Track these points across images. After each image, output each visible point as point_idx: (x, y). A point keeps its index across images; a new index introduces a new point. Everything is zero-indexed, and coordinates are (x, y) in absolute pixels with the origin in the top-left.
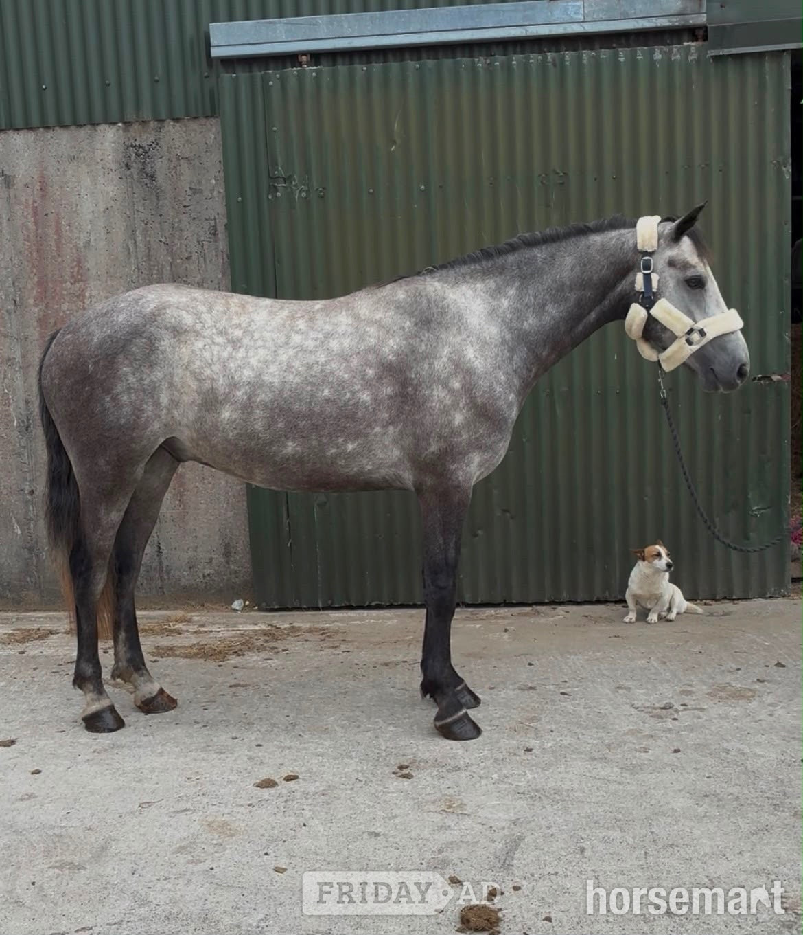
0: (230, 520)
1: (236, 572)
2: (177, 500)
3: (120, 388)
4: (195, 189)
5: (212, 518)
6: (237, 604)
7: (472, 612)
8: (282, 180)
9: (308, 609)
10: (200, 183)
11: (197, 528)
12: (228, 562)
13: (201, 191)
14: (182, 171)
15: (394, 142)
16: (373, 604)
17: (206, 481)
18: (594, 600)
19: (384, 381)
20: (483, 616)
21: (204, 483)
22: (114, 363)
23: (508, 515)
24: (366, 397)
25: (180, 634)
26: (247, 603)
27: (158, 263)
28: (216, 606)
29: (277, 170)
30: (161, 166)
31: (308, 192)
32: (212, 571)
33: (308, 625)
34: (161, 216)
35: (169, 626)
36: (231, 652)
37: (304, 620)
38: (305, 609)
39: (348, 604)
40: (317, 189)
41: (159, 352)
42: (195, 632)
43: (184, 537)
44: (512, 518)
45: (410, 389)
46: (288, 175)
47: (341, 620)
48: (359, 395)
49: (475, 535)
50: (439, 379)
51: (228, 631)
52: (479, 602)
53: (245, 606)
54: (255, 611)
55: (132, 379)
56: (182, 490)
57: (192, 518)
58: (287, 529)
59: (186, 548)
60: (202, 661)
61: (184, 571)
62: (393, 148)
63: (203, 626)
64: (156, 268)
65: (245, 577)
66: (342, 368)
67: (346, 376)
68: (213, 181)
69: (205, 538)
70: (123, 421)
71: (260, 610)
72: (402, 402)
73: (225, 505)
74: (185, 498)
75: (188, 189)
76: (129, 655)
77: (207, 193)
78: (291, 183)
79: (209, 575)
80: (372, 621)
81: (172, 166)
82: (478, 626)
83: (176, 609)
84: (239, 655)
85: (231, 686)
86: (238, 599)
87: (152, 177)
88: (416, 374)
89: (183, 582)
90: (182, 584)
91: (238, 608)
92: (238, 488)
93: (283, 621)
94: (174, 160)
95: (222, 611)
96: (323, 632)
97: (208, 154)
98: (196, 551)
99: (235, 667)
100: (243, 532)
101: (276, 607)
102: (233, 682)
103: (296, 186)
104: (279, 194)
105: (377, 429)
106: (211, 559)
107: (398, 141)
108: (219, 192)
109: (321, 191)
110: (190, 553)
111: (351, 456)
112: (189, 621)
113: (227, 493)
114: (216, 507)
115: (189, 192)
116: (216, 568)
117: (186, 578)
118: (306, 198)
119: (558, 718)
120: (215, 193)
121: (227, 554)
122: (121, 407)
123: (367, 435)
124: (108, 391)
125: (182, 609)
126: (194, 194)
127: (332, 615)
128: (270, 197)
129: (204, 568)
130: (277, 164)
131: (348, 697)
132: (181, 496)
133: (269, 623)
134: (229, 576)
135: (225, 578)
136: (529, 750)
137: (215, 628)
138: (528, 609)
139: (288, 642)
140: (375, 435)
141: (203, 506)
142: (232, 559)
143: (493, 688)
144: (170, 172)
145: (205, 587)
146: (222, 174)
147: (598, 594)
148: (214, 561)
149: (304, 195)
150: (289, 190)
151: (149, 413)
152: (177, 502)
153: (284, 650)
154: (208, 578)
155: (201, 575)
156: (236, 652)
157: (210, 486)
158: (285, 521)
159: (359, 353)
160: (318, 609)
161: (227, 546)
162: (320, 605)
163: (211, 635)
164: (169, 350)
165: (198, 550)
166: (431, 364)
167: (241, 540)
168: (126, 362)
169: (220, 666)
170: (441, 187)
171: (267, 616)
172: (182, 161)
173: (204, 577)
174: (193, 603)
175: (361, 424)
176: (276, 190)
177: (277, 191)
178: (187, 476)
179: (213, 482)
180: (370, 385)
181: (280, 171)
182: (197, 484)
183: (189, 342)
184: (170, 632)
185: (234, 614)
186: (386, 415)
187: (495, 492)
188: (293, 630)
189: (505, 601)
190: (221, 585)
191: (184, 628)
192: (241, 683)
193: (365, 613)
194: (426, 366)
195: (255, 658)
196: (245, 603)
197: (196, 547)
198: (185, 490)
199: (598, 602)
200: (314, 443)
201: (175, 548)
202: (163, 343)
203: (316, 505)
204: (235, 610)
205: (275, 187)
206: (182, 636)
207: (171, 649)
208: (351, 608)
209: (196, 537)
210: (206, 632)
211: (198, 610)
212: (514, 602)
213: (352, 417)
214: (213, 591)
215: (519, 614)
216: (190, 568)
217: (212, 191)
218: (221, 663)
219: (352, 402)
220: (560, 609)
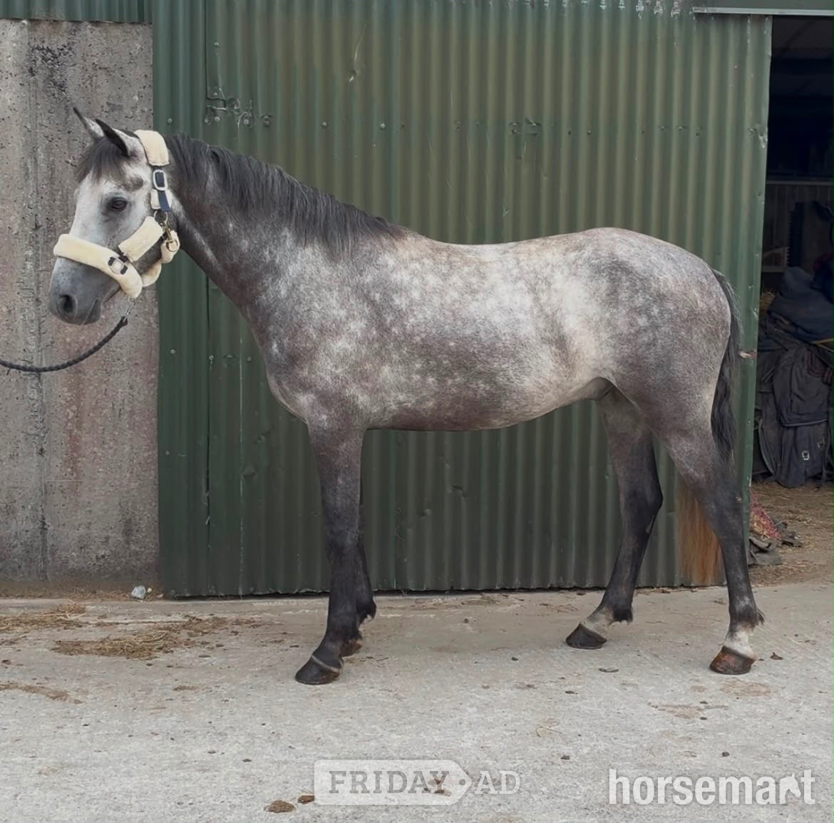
0: (134, 492)
1: (136, 553)
2: (68, 467)
4: (114, 105)
5: (112, 489)
6: (138, 591)
7: (417, 599)
8: (221, 103)
9: (225, 597)
10: (120, 98)
11: (92, 501)
12: (128, 542)
13: (120, 108)
14: (99, 83)
15: (354, 73)
16: (303, 591)
17: (106, 446)
18: (549, 586)
20: (430, 604)
21: (103, 449)
23: (460, 492)
25: (80, 626)
26: (150, 590)
27: (63, 187)
28: (111, 594)
29: (218, 92)
30: (73, 75)
31: (252, 119)
32: (108, 552)
33: (234, 617)
34: (69, 132)
35: (66, 617)
36: (155, 649)
37: (226, 610)
38: (221, 597)
39: (273, 591)
40: (263, 117)
42: (99, 625)
43: (76, 512)
44: (464, 495)
46: (229, 97)
47: (270, 610)
49: (423, 514)
51: (138, 623)
52: (425, 589)
53: (147, 594)
54: (160, 599)
56: (75, 455)
57: (87, 488)
58: (206, 504)
59: (76, 524)
60: (123, 659)
61: (73, 551)
62: (352, 78)
63: (104, 617)
64: (60, 193)
65: (148, 560)
68: (136, 98)
69: (101, 513)
71: (165, 598)
73: (128, 475)
74: (79, 465)
75: (105, 105)
77: (127, 111)
78: (233, 106)
79: (103, 556)
80: (307, 611)
81: (86, 76)
82: (432, 616)
83: (61, 597)
84: (167, 652)
85: (176, 689)
86: (138, 585)
87: (61, 87)
89: (72, 564)
90: (70, 567)
91: (140, 596)
92: (146, 455)
93: (204, 610)
94: (90, 69)
95: (119, 600)
96: (253, 624)
97: (132, 66)
98: (89, 528)
99: (169, 667)
100: (148, 507)
101: (187, 595)
102: (177, 684)
103: (238, 110)
104: (217, 118)
106: (107, 538)
107: (358, 72)
108: (143, 111)
109: (266, 120)
110: (82, 530)
112: (81, 611)
113: (132, 460)
114: (117, 476)
115: (107, 108)
116: (113, 549)
117: (75, 559)
118: (249, 125)
119: (579, 720)
120: (138, 111)
121: (127, 532)
126: (113, 110)
127: (255, 605)
128: (206, 121)
129: (98, 548)
130: (216, 84)
131: (325, 701)
132: (74, 463)
133: (185, 613)
134: (128, 558)
135: (123, 560)
136: (565, 758)
137: (119, 619)
138: (477, 597)
139: (218, 636)
141: (101, 475)
142: (133, 538)
143: (488, 687)
144: (84, 83)
145: (98, 571)
146: (149, 91)
147: (553, 581)
148: (110, 541)
149: (247, 122)
150: (229, 115)
152: (69, 470)
153: (218, 646)
154: (102, 561)
155: (94, 557)
156: (161, 649)
157: (111, 451)
158: (205, 494)
160: (237, 597)
161: (128, 522)
162: (241, 593)
163: (119, 627)
165: (91, 527)
167: (147, 515)
169: (149, 665)
170: (403, 126)
171: (178, 605)
172: (99, 72)
173: (97, 558)
174: (83, 590)
176: (214, 113)
177: (215, 115)
178: (83, 439)
179: (115, 447)
181: (221, 92)
182: (95, 449)
184: (68, 624)
185: (134, 603)
187: (448, 466)
188: (219, 623)
189: (452, 588)
190: (118, 568)
191: (84, 620)
192: (187, 685)
193: (293, 602)
195: (188, 655)
196: (146, 590)
197: (90, 523)
198: (80, 456)
199: (551, 589)
201: (64, 525)
203: (242, 477)
204: (136, 599)
205: (214, 111)
206: (83, 628)
207: (78, 644)
208: (276, 595)
209: (90, 511)
210: (111, 624)
211: (89, 598)
212: (463, 589)
214: (107, 576)
215: (470, 603)
216: (81, 548)
217: (134, 108)
218: (149, 662)
220: (512, 596)
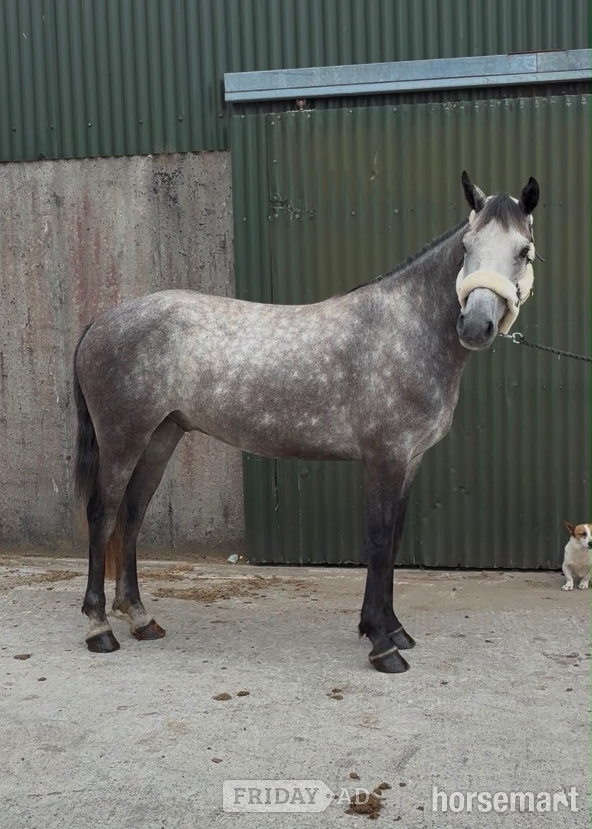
0: (229, 487)
1: (232, 531)
2: (186, 468)
3: (137, 370)
4: (210, 210)
5: (214, 484)
6: (233, 558)
7: (430, 573)
8: (279, 204)
9: (290, 565)
10: (213, 205)
11: (201, 492)
12: (226, 523)
13: (214, 212)
14: (199, 195)
15: (374, 173)
16: (346, 563)
17: (210, 453)
18: (537, 568)
19: (337, 366)
20: (439, 577)
21: (208, 455)
22: (134, 349)
23: (463, 490)
24: (323, 379)
25: (181, 580)
26: (241, 557)
27: (178, 270)
28: (216, 559)
29: (276, 195)
30: (182, 192)
31: (300, 213)
32: (213, 529)
33: (288, 578)
34: (181, 232)
35: (173, 573)
36: (219, 596)
37: (284, 573)
38: (288, 564)
39: (324, 562)
40: (309, 211)
41: (170, 342)
42: (194, 579)
43: (191, 499)
44: (467, 493)
45: (355, 375)
46: (284, 200)
47: (316, 575)
48: (319, 377)
49: (435, 507)
50: (375, 368)
51: (221, 579)
52: (437, 565)
53: (239, 560)
54: (247, 564)
55: (147, 363)
56: (190, 459)
57: (198, 483)
58: (275, 496)
59: (192, 508)
60: (194, 602)
61: (191, 528)
62: (373, 178)
63: (201, 574)
64: (176, 275)
65: (240, 536)
66: (308, 354)
67: (310, 361)
68: (224, 204)
69: (208, 501)
70: (137, 397)
71: (251, 564)
72: (350, 385)
73: (225, 474)
74: (192, 466)
75: (204, 210)
76: (127, 591)
77: (219, 214)
78: (287, 205)
79: (210, 532)
80: (342, 577)
81: (191, 191)
82: (431, 585)
83: (182, 560)
84: (225, 599)
85: (213, 622)
86: (233, 554)
87: (175, 200)
88: (359, 362)
89: (189, 537)
90: (188, 539)
91: (233, 561)
92: (237, 459)
93: (267, 573)
94: (193, 186)
95: (220, 563)
96: (299, 583)
97: (221, 181)
98: (200, 511)
99: (220, 608)
100: (239, 497)
101: (264, 562)
102: (215, 619)
103: (291, 208)
104: (277, 215)
105: (333, 408)
106: (213, 519)
107: (377, 172)
108: (229, 213)
109: (312, 213)
110: (196, 514)
111: (314, 429)
112: (192, 570)
113: (227, 464)
114: (218, 475)
115: (205, 213)
116: (217, 527)
117: (191, 534)
118: (299, 218)
119: (477, 660)
120: (226, 213)
121: (226, 515)
122: (136, 386)
123: (326, 412)
124: (128, 371)
125: (188, 560)
126: (209, 214)
127: (309, 571)
128: (270, 217)
129: (207, 526)
130: (276, 190)
131: (305, 635)
132: (190, 465)
133: (257, 574)
134: (227, 534)
135: (223, 535)
136: (445, 683)
137: (210, 576)
138: (478, 573)
139: (268, 590)
140: (332, 412)
141: (207, 474)
142: (230, 520)
143: (429, 634)
144: (189, 196)
145: (207, 542)
146: (231, 198)
147: (541, 562)
148: (215, 521)
149: (297, 216)
150: (286, 212)
151: (159, 391)
152: (186, 470)
153: (263, 597)
154: (209, 535)
155: (204, 532)
156: (223, 596)
157: (213, 457)
158: (274, 489)
159: (320, 343)
160: (299, 565)
161: (226, 508)
162: (301, 562)
163: (207, 582)
164: (178, 340)
165: (202, 511)
166: (370, 355)
167: (237, 503)
168: (144, 349)
169: (207, 606)
170: (412, 211)
171: (256, 569)
172: (199, 187)
173: (206, 534)
174: (197, 556)
175: (321, 402)
176: (274, 211)
177: (275, 213)
178: (195, 448)
179: (216, 454)
180: (327, 369)
181: (278, 196)
182: (203, 455)
183: (195, 334)
184: (172, 578)
185: (229, 566)
186: (339, 396)
187: (453, 470)
188: (275, 580)
189: (459, 565)
190: (220, 541)
191: (186, 575)
192: (222, 620)
193: (338, 570)
194: (367, 357)
195: (238, 601)
196: (239, 557)
197: (201, 508)
198: (193, 460)
199: (541, 570)
200: (286, 416)
201: (184, 509)
202: (173, 335)
203: (299, 477)
204: (230, 563)
205: (274, 210)
206: (182, 581)
207: (171, 591)
208: (326, 565)
209: (201, 500)
210: (202, 579)
211: (200, 561)
212: (467, 566)
213: (313, 396)
214: (213, 546)
215: (470, 577)
216: (195, 526)
217: (223, 211)
218: (209, 604)
219: (314, 383)
220: (507, 574)
